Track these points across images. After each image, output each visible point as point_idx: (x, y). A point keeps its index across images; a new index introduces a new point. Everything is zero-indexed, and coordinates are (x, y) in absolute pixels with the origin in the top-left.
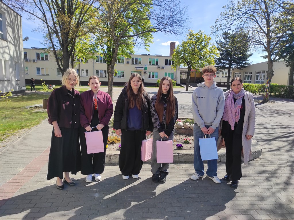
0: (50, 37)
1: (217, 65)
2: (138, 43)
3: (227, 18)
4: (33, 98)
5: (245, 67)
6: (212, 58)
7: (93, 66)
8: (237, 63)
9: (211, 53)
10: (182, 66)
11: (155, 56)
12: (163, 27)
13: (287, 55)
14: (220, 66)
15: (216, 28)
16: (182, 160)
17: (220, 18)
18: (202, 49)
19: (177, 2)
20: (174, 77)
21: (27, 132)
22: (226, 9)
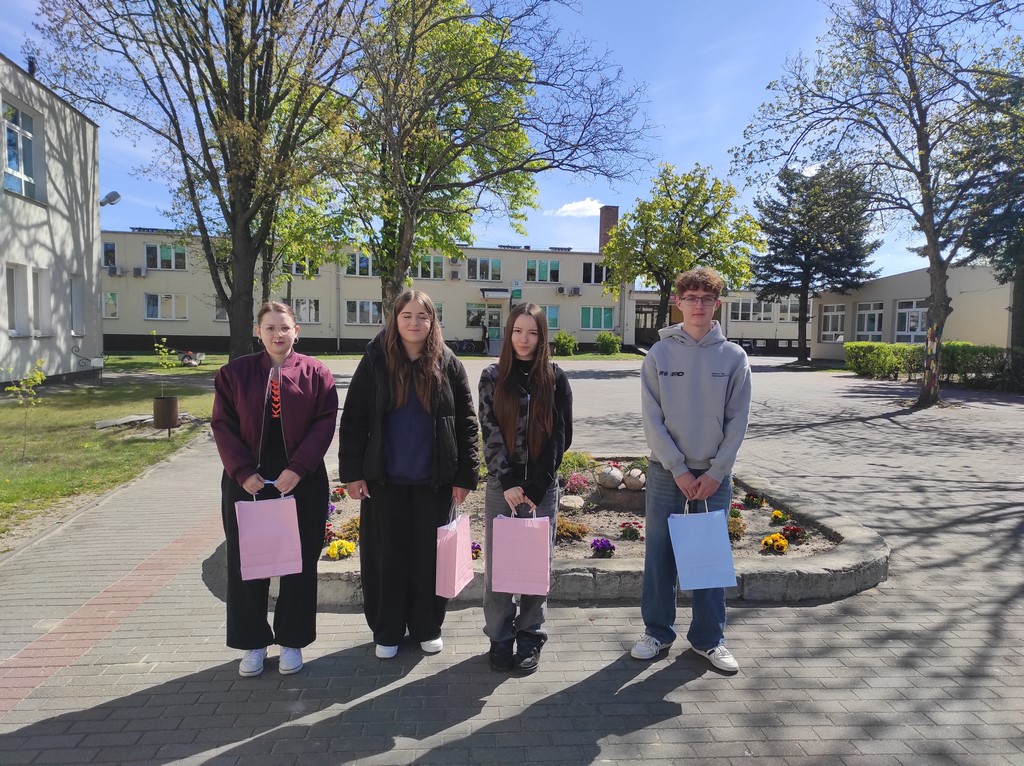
0: (192, 193)
1: (761, 282)
2: (483, 208)
3: (781, 123)
4: (128, 395)
5: (858, 286)
6: (743, 258)
7: (338, 289)
8: (829, 273)
9: (736, 241)
10: (640, 282)
11: (547, 252)
12: (567, 153)
13: (998, 242)
14: (773, 284)
15: (747, 154)
16: (607, 592)
17: (759, 123)
18: (704, 227)
19: (611, 74)
20: (615, 322)
21: (93, 503)
22: (777, 93)
